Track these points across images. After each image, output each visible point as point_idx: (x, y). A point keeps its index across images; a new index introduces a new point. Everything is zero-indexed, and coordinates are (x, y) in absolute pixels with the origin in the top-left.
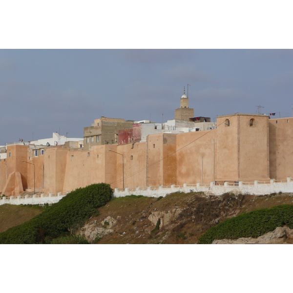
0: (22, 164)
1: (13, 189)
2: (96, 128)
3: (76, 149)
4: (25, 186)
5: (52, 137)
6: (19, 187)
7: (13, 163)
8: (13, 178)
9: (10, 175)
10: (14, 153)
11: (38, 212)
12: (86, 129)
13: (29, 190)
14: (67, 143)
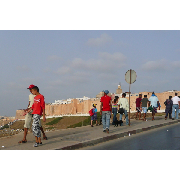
0: (76, 105)
1: (73, 112)
2: (100, 95)
3: (93, 101)
4: (77, 111)
5: (83, 97)
6: (75, 112)
7: (73, 105)
8: (74, 109)
9: (73, 108)
10: (74, 102)
11: (86, 118)
12: (97, 95)
13: (78, 112)
14: (91, 99)
